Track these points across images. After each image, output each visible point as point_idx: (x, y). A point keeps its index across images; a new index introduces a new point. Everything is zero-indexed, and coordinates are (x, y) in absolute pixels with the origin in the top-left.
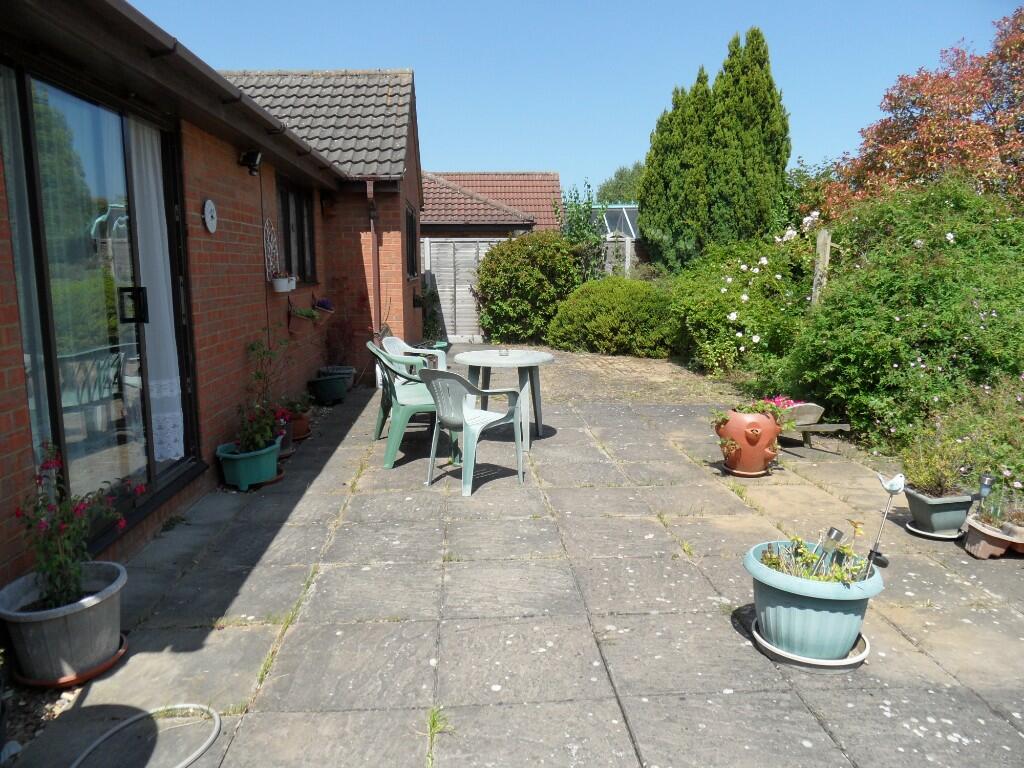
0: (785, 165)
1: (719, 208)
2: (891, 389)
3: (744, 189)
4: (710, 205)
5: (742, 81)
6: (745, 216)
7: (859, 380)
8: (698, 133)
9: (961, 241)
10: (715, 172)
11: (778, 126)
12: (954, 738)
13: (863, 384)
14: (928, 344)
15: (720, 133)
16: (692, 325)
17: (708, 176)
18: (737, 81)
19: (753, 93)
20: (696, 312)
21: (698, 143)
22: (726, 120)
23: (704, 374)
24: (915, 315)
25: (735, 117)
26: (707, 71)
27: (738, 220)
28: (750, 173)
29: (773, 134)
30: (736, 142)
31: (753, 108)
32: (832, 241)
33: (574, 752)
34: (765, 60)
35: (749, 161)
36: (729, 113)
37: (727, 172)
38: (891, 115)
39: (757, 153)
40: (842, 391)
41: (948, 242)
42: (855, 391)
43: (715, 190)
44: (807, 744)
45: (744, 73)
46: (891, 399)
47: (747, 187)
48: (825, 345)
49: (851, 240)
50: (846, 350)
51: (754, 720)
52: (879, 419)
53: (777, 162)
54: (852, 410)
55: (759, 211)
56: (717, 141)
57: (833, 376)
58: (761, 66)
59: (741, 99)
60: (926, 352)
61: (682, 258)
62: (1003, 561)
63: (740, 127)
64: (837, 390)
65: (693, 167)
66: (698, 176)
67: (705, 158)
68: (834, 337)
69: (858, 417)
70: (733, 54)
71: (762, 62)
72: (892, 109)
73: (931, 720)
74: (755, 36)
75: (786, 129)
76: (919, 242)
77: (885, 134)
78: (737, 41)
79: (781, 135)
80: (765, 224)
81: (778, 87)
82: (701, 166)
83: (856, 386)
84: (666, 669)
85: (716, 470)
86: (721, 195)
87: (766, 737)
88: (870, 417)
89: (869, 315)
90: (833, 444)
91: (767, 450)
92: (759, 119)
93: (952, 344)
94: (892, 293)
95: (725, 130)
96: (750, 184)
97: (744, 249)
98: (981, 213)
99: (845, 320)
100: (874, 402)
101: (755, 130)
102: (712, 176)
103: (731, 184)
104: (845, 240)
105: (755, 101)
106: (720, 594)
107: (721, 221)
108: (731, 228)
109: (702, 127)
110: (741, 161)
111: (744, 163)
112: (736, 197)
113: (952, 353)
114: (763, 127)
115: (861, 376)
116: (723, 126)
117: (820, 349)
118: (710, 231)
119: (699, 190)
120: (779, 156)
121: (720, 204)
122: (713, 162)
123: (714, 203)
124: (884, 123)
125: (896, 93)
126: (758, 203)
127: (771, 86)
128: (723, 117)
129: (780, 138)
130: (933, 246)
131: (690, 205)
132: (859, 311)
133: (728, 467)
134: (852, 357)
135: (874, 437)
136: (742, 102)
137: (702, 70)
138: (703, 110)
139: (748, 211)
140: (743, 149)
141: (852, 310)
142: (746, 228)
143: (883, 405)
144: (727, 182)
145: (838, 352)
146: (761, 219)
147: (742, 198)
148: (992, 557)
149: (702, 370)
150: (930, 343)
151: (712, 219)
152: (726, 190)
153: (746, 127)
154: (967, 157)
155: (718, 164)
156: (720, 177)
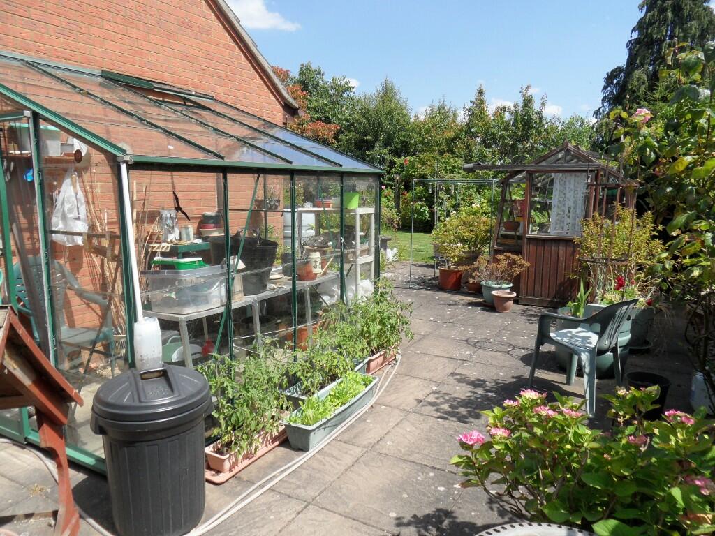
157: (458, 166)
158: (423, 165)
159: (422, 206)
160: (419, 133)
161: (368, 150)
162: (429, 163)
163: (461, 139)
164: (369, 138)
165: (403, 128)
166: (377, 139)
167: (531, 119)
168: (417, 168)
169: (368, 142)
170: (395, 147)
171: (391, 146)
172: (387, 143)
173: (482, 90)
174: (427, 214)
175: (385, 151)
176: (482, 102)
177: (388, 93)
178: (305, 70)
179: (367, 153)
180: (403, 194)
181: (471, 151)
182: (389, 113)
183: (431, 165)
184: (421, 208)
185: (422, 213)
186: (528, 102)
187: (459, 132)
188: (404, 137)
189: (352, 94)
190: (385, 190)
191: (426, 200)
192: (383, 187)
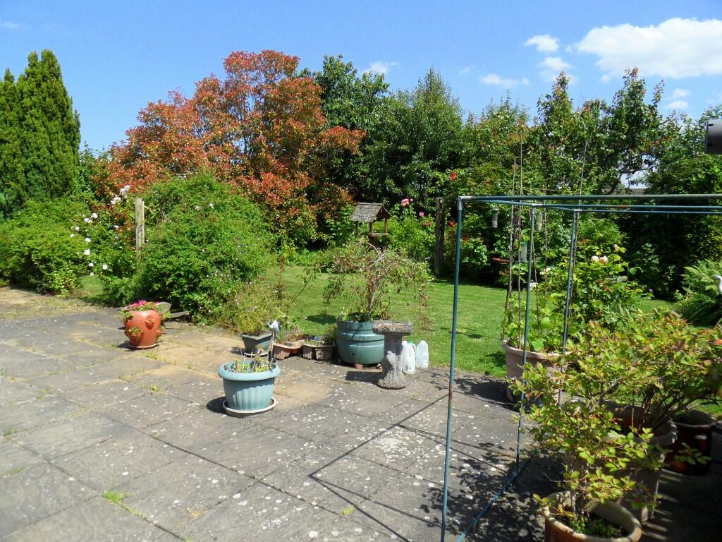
0: (78, 148)
1: (34, 175)
2: (204, 289)
3: (52, 163)
4: (26, 172)
5: (44, 85)
6: (55, 181)
7: (187, 286)
8: (11, 118)
9: (217, 207)
10: (27, 148)
11: (73, 122)
12: (320, 418)
13: (189, 288)
14: (219, 264)
15: (29, 120)
16: (37, 260)
17: (22, 150)
18: (39, 85)
19: (53, 96)
20: (40, 251)
21: (11, 125)
22: (34, 111)
23: (53, 295)
24: (210, 248)
25: (40, 110)
26: (12, 73)
27: (50, 184)
28: (56, 152)
29: (70, 126)
30: (43, 129)
31: (54, 106)
32: (145, 204)
33: (195, 477)
34: (59, 74)
35: (55, 143)
36: (35, 107)
37: (38, 149)
38: (144, 124)
39: (60, 138)
40: (177, 293)
41: (211, 207)
42: (184, 293)
43: (29, 161)
44: (279, 438)
45: (44, 81)
46: (205, 295)
47: (55, 161)
48: (164, 268)
49: (155, 204)
50: (178, 269)
51: (254, 438)
52: (202, 306)
53: (73, 145)
54: (184, 303)
55: (66, 179)
56: (27, 125)
57: (171, 285)
58: (57, 77)
59: (44, 99)
60: (218, 268)
61: (4, 210)
62: (289, 359)
63: (45, 118)
64: (174, 293)
65: (9, 143)
66: (14, 150)
67: (18, 137)
68: (170, 263)
69: (187, 307)
70: (33, 65)
71: (57, 75)
72: (146, 121)
73: (310, 416)
74: (49, 57)
75: (78, 124)
76: (197, 208)
77: (143, 136)
78: (35, 57)
79: (75, 128)
80: (70, 187)
81: (70, 95)
82: (15, 142)
83: (186, 289)
84: (200, 436)
85: (124, 349)
86: (35, 166)
87: (263, 441)
88: (195, 306)
89: (185, 249)
90: (176, 325)
91: (158, 331)
92: (59, 114)
93: (230, 263)
94: (194, 237)
95: (34, 119)
96: (57, 159)
97: (58, 205)
98: (222, 193)
99: (173, 252)
100: (196, 297)
101: (57, 122)
102: (26, 150)
103: (42, 158)
104: (152, 204)
105: (55, 102)
106: (191, 402)
107: (36, 184)
108: (45, 189)
109: (14, 113)
110: (49, 142)
111: (51, 144)
112: (46, 168)
113: (231, 267)
114: (62, 120)
115: (188, 284)
116: (32, 116)
117: (161, 270)
118: (27, 191)
119: (16, 160)
120: (74, 142)
121: (35, 172)
122: (25, 141)
123: (29, 171)
124: (141, 129)
125: (147, 112)
126: (65, 173)
127: (65, 93)
128: (31, 109)
129: (75, 130)
130: (206, 210)
131: (9, 171)
132: (179, 247)
133: (133, 344)
134: (182, 273)
135: (199, 317)
136: (45, 100)
137: (8, 71)
138: (13, 101)
139: (56, 178)
140: (49, 134)
141: (176, 247)
142: (57, 190)
143: (202, 298)
144: (39, 156)
145: (174, 271)
146: (67, 184)
147: (52, 169)
148: (286, 358)
149: (51, 292)
150: (219, 263)
151: (28, 182)
152: (38, 162)
153: (50, 119)
154: (192, 156)
155: (30, 143)
156: (32, 152)
157: (533, 183)
158: (479, 182)
159: (476, 244)
160: (474, 140)
161: (404, 164)
162: (488, 179)
163: (535, 146)
164: (404, 147)
165: (452, 136)
166: (415, 150)
167: (642, 115)
168: (470, 187)
169: (404, 152)
170: (440, 160)
171: (434, 159)
172: (430, 154)
173: (564, 78)
174: (485, 257)
175: (427, 165)
176: (563, 96)
177: (433, 90)
178: (330, 65)
179: (402, 168)
180: (449, 224)
181: (549, 163)
182: (433, 115)
183: (491, 182)
184: (475, 247)
185: (477, 256)
186: (636, 91)
187: (532, 136)
188: (452, 146)
189: (386, 95)
190: (424, 218)
191: (483, 236)
192: (421, 214)
